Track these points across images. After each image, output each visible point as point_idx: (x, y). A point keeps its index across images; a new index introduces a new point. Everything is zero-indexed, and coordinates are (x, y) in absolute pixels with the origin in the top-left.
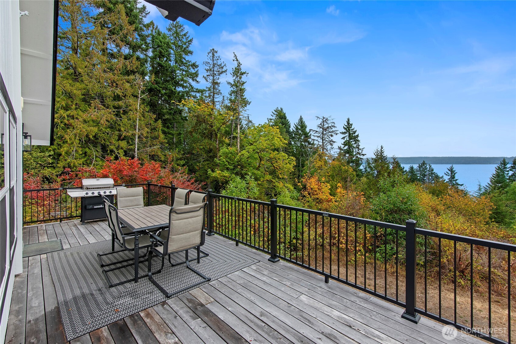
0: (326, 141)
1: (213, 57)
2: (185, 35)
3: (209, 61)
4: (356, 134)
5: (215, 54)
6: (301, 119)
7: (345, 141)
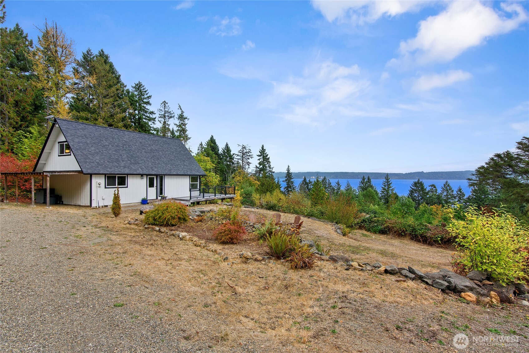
0: (245, 162)
1: (165, 107)
2: (145, 92)
3: (162, 109)
4: (268, 157)
5: (166, 104)
6: (227, 145)
7: (260, 162)
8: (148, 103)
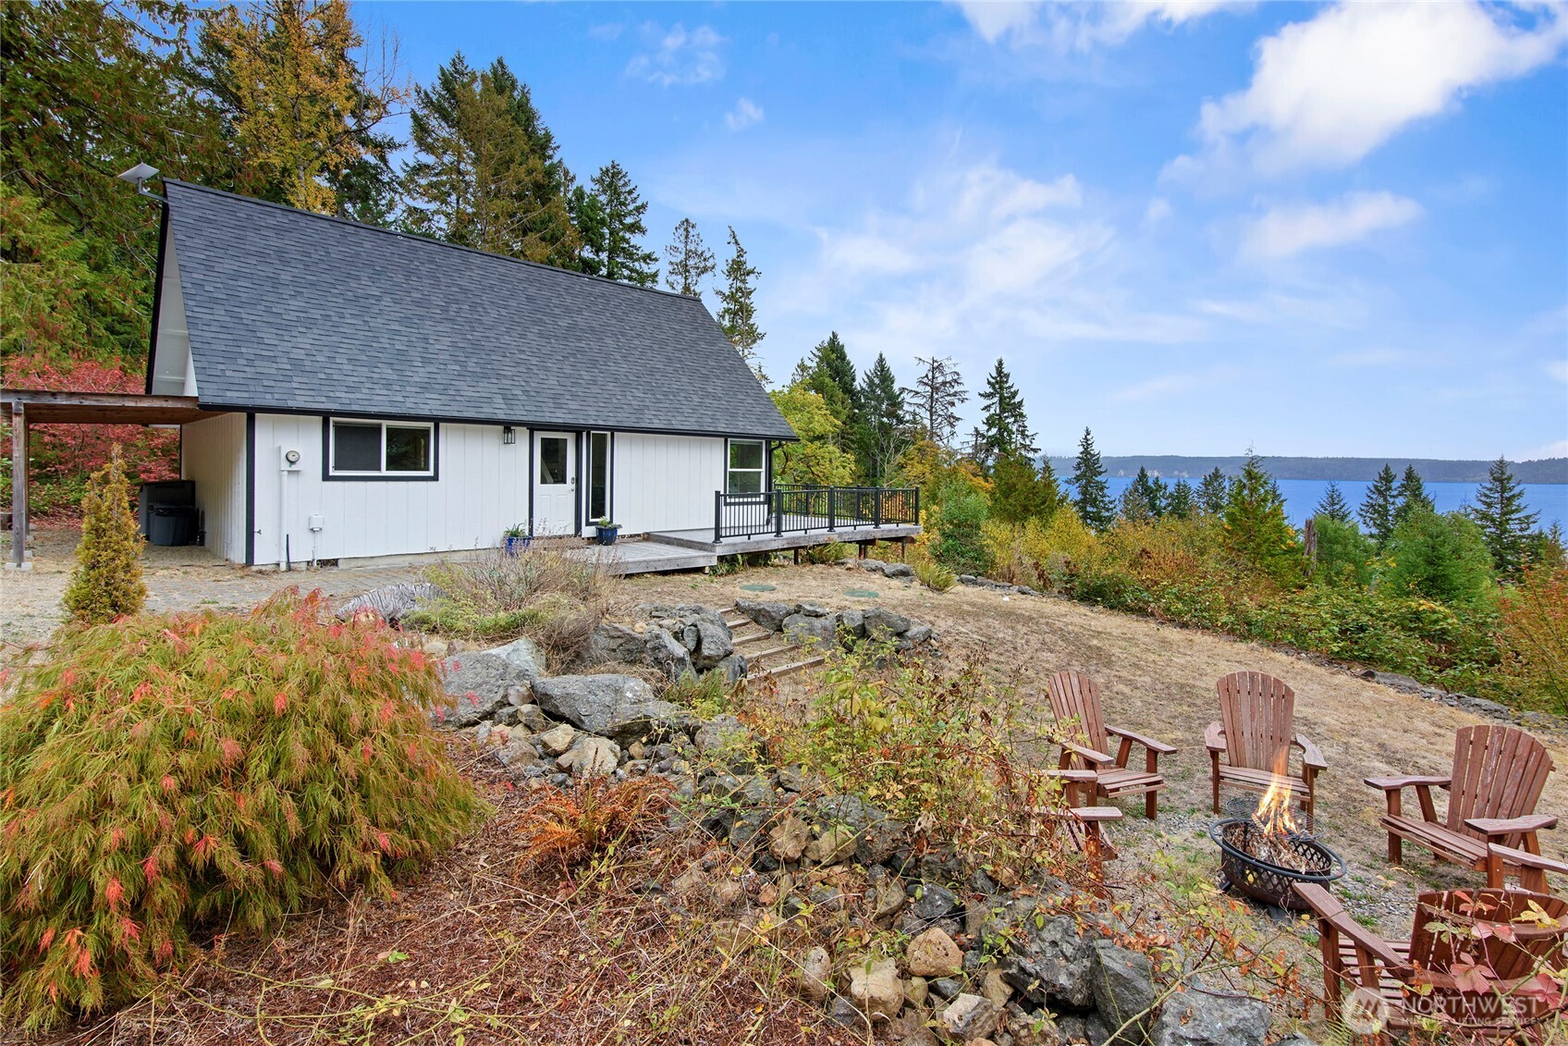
0: (940, 415)
1: (687, 237)
2: (630, 192)
3: (677, 244)
4: (1017, 399)
5: (690, 229)
6: (881, 360)
7: (991, 416)
8: (636, 228)
